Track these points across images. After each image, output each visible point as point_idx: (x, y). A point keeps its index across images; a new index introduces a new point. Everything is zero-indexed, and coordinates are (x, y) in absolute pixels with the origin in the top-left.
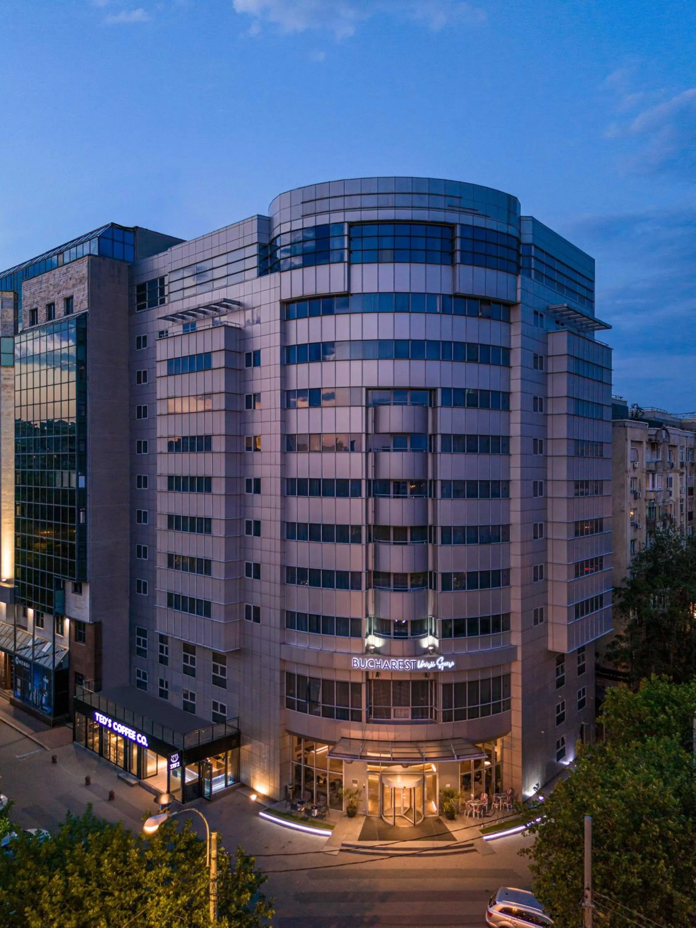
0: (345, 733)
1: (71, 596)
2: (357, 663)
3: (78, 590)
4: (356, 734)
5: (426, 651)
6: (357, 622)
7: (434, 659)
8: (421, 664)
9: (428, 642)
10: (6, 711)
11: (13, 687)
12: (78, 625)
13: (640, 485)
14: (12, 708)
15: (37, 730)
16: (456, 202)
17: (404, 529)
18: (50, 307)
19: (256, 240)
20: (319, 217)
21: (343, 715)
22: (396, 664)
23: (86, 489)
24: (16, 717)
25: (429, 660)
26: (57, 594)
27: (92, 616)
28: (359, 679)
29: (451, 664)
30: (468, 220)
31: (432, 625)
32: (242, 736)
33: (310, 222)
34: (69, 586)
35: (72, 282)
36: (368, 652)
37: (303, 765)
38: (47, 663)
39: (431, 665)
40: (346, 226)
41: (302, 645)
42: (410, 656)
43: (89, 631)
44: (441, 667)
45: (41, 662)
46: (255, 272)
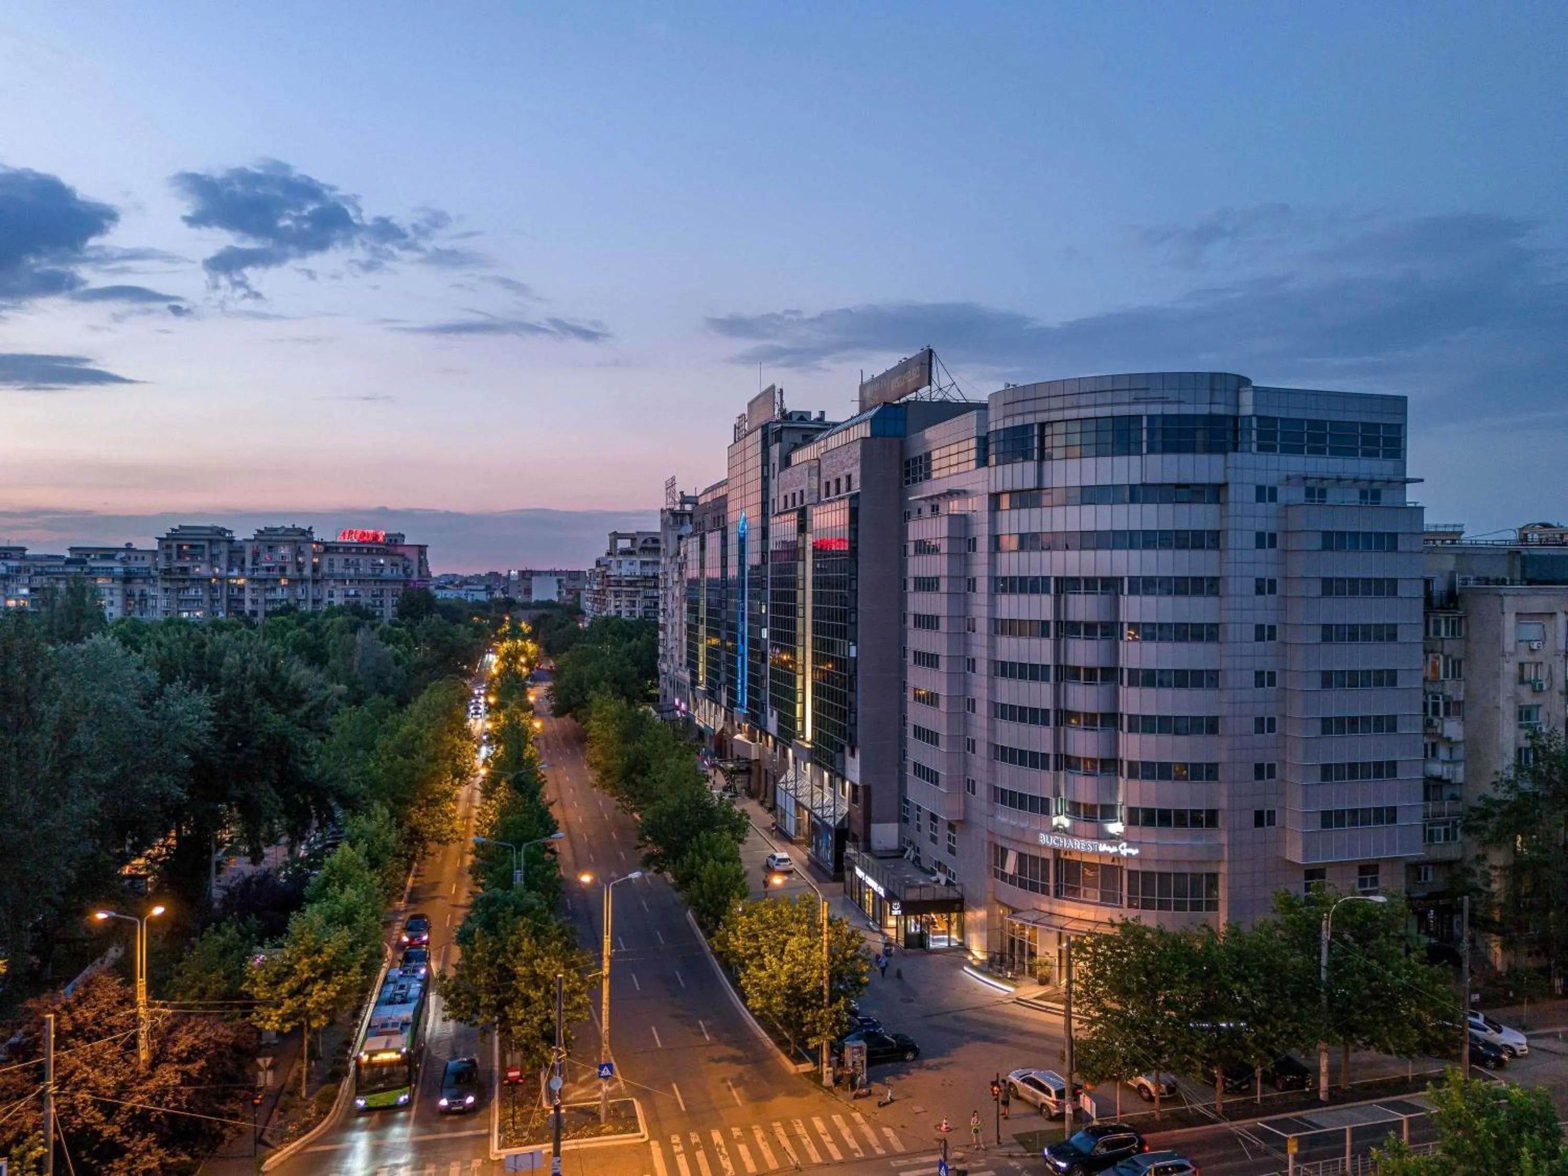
0: (1036, 904)
1: (849, 759)
2: (1044, 839)
3: (853, 754)
4: (1045, 907)
5: (1112, 837)
6: (1045, 801)
7: (1117, 845)
8: (1103, 848)
9: (1116, 828)
10: (803, 865)
11: (810, 845)
12: (854, 787)
13: (1550, 672)
14: (807, 863)
15: (819, 881)
16: (1142, 394)
17: (1094, 716)
18: (838, 481)
19: (975, 434)
20: (1016, 419)
21: (1034, 888)
22: (1078, 844)
23: (856, 659)
24: (808, 869)
25: (1111, 845)
26: (838, 756)
27: (862, 780)
28: (1049, 855)
29: (1135, 852)
30: (1156, 409)
31: (1122, 812)
32: (966, 902)
33: (1009, 423)
34: (847, 750)
35: (851, 461)
36: (1056, 830)
37: (1017, 938)
38: (830, 822)
39: (1113, 850)
40: (1036, 427)
41: (1004, 820)
42: (1093, 839)
43: (860, 792)
44: (1124, 852)
45: (827, 820)
46: (973, 465)
